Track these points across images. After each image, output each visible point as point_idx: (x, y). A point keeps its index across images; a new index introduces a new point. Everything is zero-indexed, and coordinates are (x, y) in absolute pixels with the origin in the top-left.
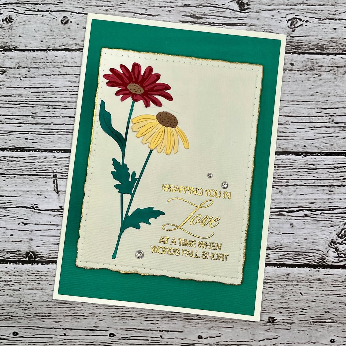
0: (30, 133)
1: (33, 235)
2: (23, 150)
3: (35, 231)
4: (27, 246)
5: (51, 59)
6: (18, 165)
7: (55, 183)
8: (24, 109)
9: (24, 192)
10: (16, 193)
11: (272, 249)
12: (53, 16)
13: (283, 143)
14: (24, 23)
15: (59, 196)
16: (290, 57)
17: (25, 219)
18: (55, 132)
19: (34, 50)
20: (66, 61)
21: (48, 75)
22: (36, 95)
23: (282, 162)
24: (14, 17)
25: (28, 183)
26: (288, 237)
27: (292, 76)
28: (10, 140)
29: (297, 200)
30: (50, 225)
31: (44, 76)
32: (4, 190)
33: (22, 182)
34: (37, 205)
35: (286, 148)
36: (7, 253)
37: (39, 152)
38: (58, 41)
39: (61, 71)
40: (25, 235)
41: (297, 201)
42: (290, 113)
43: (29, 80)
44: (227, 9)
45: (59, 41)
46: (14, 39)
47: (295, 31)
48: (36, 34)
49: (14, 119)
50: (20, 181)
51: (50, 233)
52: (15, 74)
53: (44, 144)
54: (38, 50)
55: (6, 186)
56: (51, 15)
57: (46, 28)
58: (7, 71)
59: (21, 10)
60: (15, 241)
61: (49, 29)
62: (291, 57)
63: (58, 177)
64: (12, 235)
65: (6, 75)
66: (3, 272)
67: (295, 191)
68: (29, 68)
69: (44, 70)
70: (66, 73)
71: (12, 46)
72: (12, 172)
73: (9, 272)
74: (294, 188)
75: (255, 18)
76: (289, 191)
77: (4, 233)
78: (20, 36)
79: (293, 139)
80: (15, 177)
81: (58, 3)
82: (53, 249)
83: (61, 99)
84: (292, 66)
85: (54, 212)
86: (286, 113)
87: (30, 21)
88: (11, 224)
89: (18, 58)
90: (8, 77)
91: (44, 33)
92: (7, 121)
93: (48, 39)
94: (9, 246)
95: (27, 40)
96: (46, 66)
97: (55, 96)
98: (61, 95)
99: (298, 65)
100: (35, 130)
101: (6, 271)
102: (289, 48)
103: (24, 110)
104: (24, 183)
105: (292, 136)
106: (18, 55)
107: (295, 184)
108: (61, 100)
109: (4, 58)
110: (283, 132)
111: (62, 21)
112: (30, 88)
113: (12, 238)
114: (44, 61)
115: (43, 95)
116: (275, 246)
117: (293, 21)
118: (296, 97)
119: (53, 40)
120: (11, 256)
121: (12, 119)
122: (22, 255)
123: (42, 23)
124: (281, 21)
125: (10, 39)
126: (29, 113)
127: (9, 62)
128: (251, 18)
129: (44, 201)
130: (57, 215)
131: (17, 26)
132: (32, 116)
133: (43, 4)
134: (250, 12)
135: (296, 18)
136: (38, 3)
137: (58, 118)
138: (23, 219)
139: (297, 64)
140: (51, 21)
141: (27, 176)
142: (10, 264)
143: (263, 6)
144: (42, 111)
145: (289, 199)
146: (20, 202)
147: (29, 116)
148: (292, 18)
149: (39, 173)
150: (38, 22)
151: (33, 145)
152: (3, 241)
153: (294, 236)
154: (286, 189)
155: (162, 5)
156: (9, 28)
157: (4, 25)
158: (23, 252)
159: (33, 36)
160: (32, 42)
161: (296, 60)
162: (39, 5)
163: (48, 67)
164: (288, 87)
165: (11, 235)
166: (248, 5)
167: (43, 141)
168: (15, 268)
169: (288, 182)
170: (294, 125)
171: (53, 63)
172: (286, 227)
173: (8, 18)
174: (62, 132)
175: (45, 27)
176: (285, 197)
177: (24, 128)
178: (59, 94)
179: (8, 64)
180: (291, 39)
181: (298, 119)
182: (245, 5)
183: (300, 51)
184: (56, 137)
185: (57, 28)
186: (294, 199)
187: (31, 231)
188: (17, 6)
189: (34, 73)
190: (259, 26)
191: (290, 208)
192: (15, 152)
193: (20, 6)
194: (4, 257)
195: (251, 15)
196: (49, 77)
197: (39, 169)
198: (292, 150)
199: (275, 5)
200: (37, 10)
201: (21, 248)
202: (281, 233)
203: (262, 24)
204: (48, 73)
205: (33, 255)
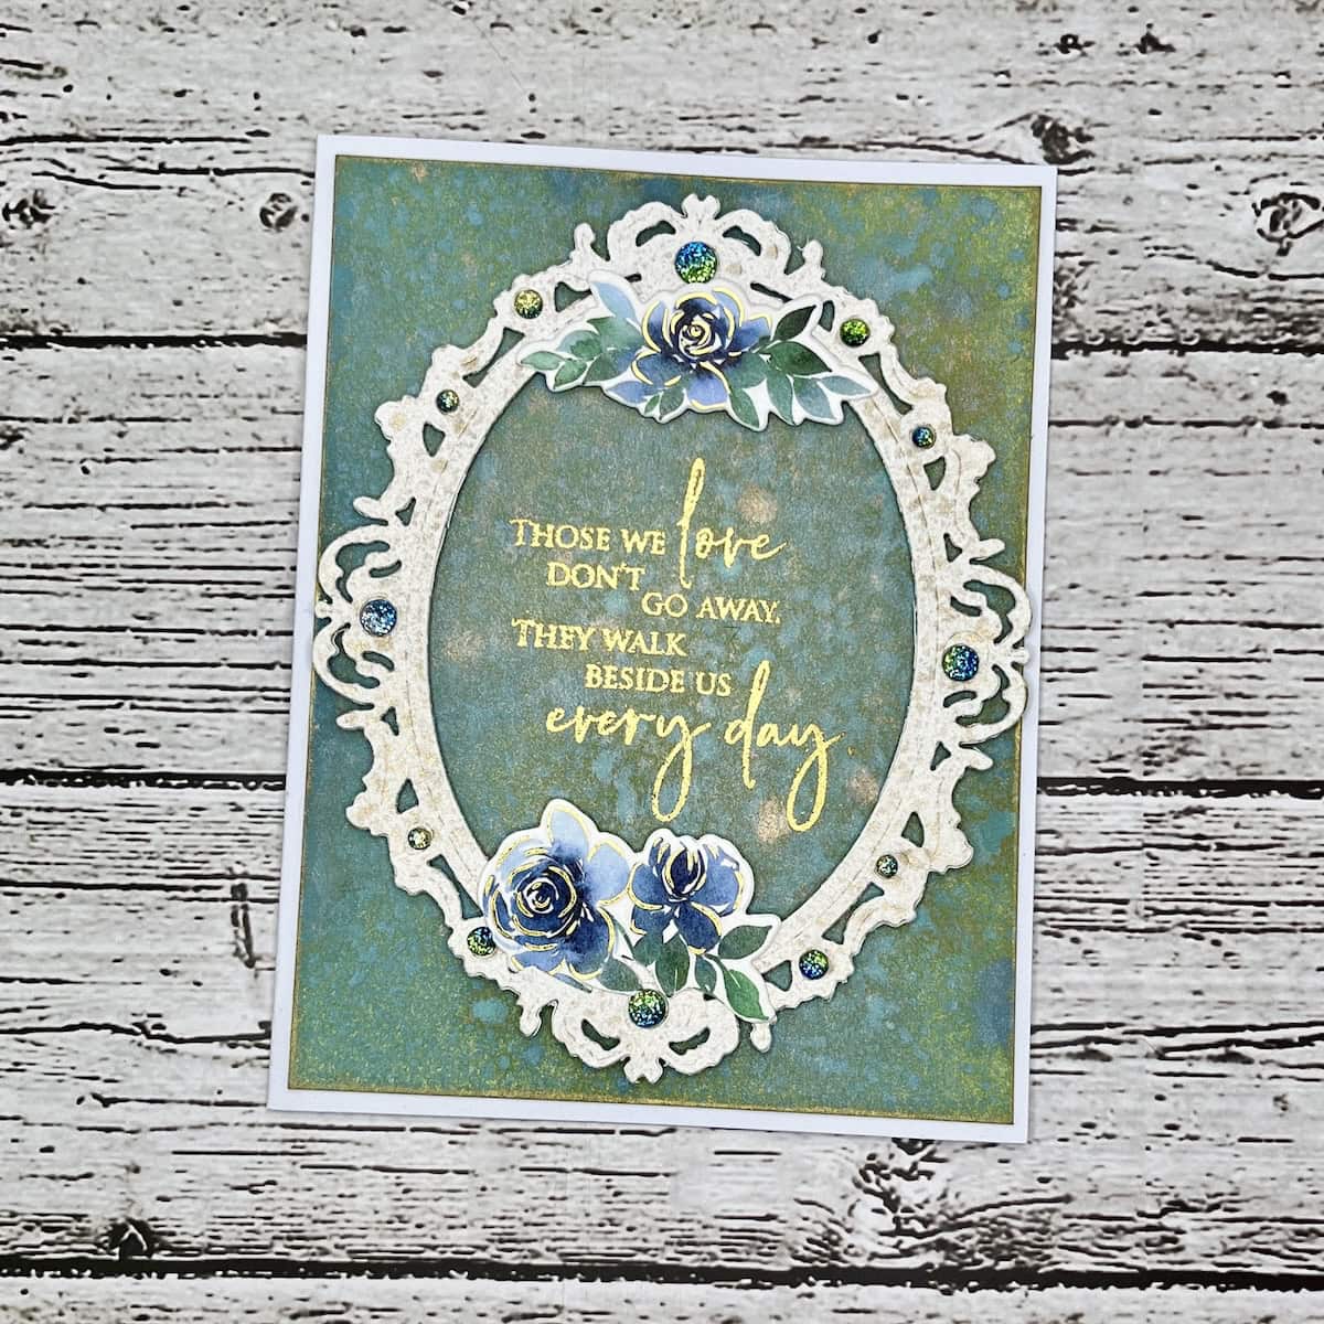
0: (127, 703)
1: (144, 1150)
2: (96, 777)
3: (153, 1130)
4: (114, 1196)
5: (219, 382)
6: (75, 845)
7: (240, 921)
8: (99, 599)
9: (100, 960)
10: (63, 965)
11: (1194, 1210)
12: (227, 191)
13: (1243, 745)
14: (100, 223)
15: (256, 976)
16: (1270, 364)
17: (107, 1081)
18: (236, 698)
19: (142, 342)
20: (282, 389)
21: (204, 451)
22: (156, 537)
23: (1237, 826)
24: (56, 198)
25: (118, 923)
26: (1264, 1155)
27: (1279, 447)
28: (40, 736)
29: (1302, 992)
30: (217, 1104)
31: (190, 453)
32: (13, 953)
33: (92, 919)
34: (159, 1016)
35: (1253, 765)
36: (29, 1229)
37: (169, 786)
38: (249, 302)
39: (261, 434)
40: (106, 1149)
41: (1302, 998)
42: (1272, 611)
43: (123, 473)
44: (990, 155)
45: (254, 301)
46: (55, 295)
47: (1291, 252)
48: (149, 273)
49: (59, 643)
50: (85, 912)
51: (214, 1139)
52: (61, 448)
53: (189, 753)
54: (160, 342)
55: (24, 935)
56: (218, 186)
57: (195, 243)
58: (25, 434)
59: (85, 165)
60: (63, 1177)
61: (207, 251)
62: (1276, 363)
63: (251, 895)
64: (49, 1149)
65: (21, 451)
66: (11, 1312)
67: (1295, 954)
68: (121, 421)
69: (189, 428)
70: (284, 440)
71: (47, 323)
72: (47, 877)
73: (35, 1310)
74: (1291, 942)
75: (1113, 196)
76: (1270, 955)
77: (14, 1141)
78: (81, 281)
79: (1287, 726)
80: (60, 896)
81: (249, 134)
82: (228, 1208)
83: (262, 555)
84: (1277, 407)
85: (233, 1046)
86: (1254, 611)
87: (124, 215)
88: (46, 1100)
89: (73, 378)
90: (30, 461)
91: (189, 267)
92: (27, 653)
93: (205, 292)
94: (36, 1199)
95: (114, 300)
96: (195, 410)
97: (237, 543)
98: (264, 537)
99: (1304, 402)
100: (148, 693)
101: (23, 1307)
102: (1264, 325)
103: (101, 603)
104: (102, 920)
105: (1279, 714)
106: (73, 365)
107: (1295, 924)
108: (261, 560)
109: (14, 376)
110: (1239, 695)
111: (264, 213)
112: (127, 507)
113: (48, 1165)
114: (190, 390)
115: (184, 540)
116: (1209, 1196)
117: (1280, 210)
118: (1299, 540)
119: (227, 296)
120: (45, 1243)
121: (47, 644)
122: (91, 1238)
123: (178, 223)
124: (1228, 207)
125: (40, 293)
126: (123, 616)
127: (37, 394)
128: (1095, 196)
129: (187, 999)
130: (247, 1061)
131: (67, 238)
132: (134, 630)
133: (182, 140)
134: (1091, 169)
135: (1293, 196)
136: (161, 135)
137: (250, 637)
138: (97, 1078)
139: (1301, 394)
140: (219, 215)
141: (114, 891)
142: (40, 1275)
143: (1147, 143)
144: (179, 608)
145: (1267, 989)
146: (85, 1008)
147: (123, 629)
148: (1277, 194)
149: (167, 877)
150: (161, 217)
151: (139, 756)
152: (9, 1174)
153: (1292, 1152)
154: (1255, 945)
155: (706, 140)
156: (36, 247)
157: (11, 232)
158: (98, 1224)
159: (138, 281)
160: (133, 305)
161: (1297, 377)
162: (163, 144)
163: (207, 414)
164: (1260, 499)
165: (43, 1150)
166: (1082, 138)
167: (187, 737)
168: (61, 1294)
169: (1263, 914)
170: (1290, 664)
171: (225, 399)
172: (1258, 1114)
173: (31, 204)
174: (266, 698)
175: (191, 241)
176: (1250, 981)
177: (102, 681)
178: (252, 535)
179: (28, 401)
180: (1271, 288)
181: (1306, 636)
182: (1072, 140)
183: (1313, 339)
184: (242, 721)
185: (244, 243)
186: (1292, 989)
187: (132, 1132)
188: (69, 150)
189: (146, 440)
190: (1131, 231)
191: (1273, 1027)
192: (60, 788)
193: (82, 150)
194: (14, 1247)
195: (1099, 185)
196: (211, 461)
197: (167, 860)
198: (1282, 772)
199: (1202, 140)
200: (155, 168)
201: (86, 1207)
202: (1234, 1139)
203: (1144, 220)
204: (203, 441)
205: (140, 1237)
